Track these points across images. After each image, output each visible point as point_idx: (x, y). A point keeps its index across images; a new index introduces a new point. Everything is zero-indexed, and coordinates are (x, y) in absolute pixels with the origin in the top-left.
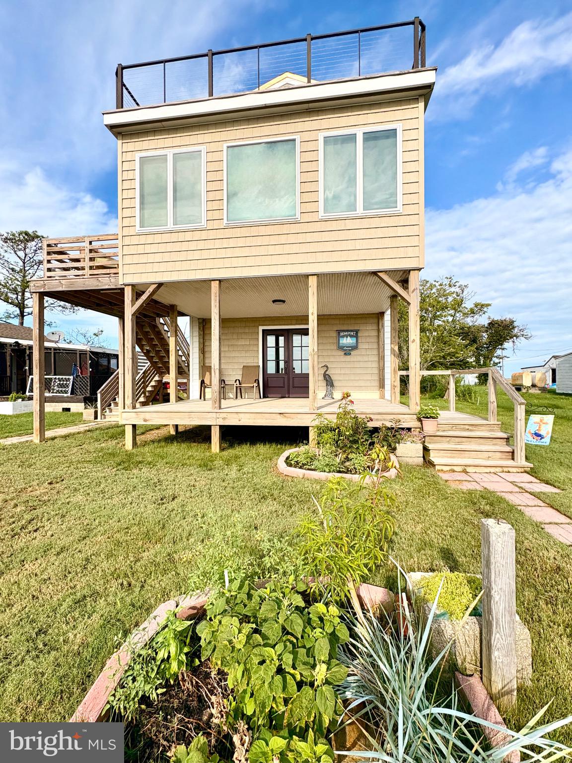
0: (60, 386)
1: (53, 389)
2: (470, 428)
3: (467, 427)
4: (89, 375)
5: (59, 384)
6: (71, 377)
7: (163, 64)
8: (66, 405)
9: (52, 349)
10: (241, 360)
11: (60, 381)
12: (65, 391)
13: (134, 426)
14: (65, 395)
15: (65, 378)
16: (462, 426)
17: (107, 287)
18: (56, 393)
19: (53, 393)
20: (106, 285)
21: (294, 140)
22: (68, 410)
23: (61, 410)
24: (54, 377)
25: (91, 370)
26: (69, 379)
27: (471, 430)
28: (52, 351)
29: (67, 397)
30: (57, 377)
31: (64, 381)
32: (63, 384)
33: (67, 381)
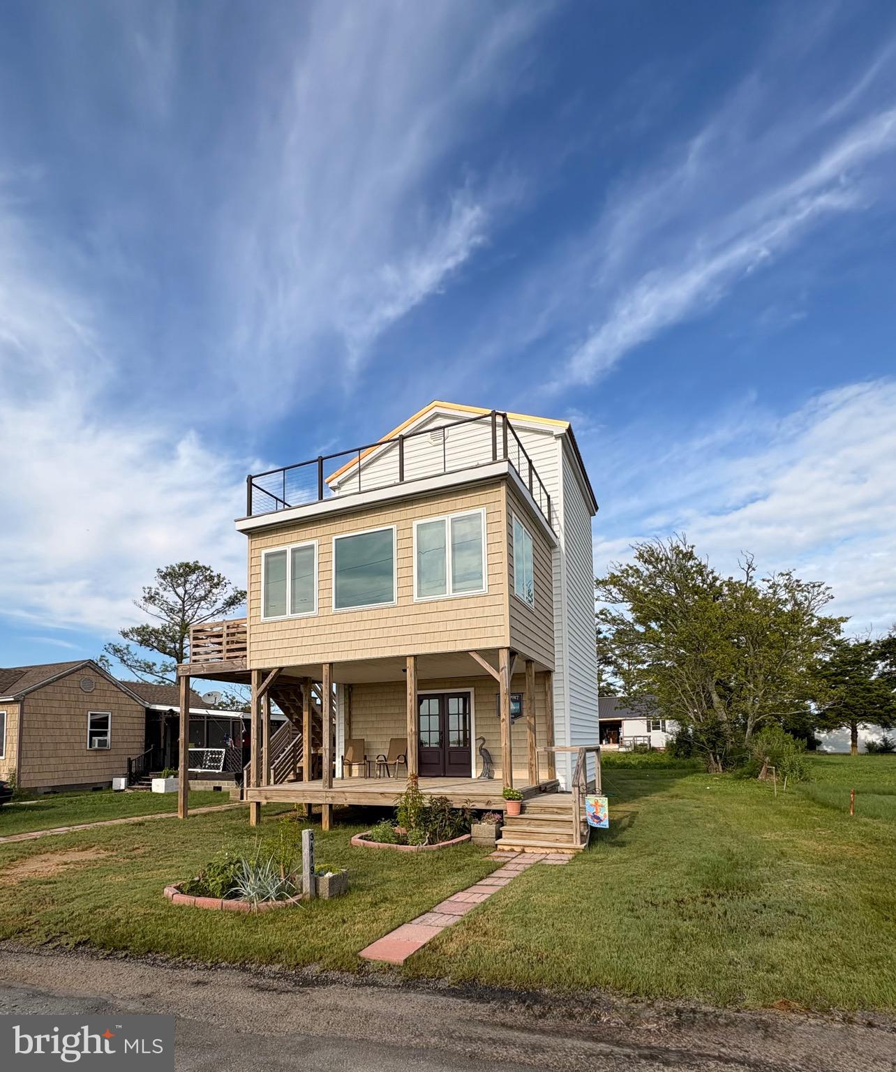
0: (213, 760)
1: (205, 765)
2: (559, 811)
3: (555, 810)
4: (242, 747)
5: (212, 758)
6: (224, 750)
7: (282, 471)
8: (217, 783)
9: (205, 718)
10: (390, 732)
11: (212, 754)
12: (217, 766)
13: (258, 804)
14: (217, 771)
15: (217, 751)
16: (551, 810)
17: (240, 669)
18: (208, 768)
19: (205, 768)
20: (238, 667)
21: (392, 529)
22: (219, 789)
23: (212, 789)
24: (207, 749)
25: (244, 741)
26: (221, 751)
27: (559, 814)
28: (206, 720)
29: (219, 773)
30: (210, 750)
31: (216, 754)
32: (215, 758)
33: (219, 755)
